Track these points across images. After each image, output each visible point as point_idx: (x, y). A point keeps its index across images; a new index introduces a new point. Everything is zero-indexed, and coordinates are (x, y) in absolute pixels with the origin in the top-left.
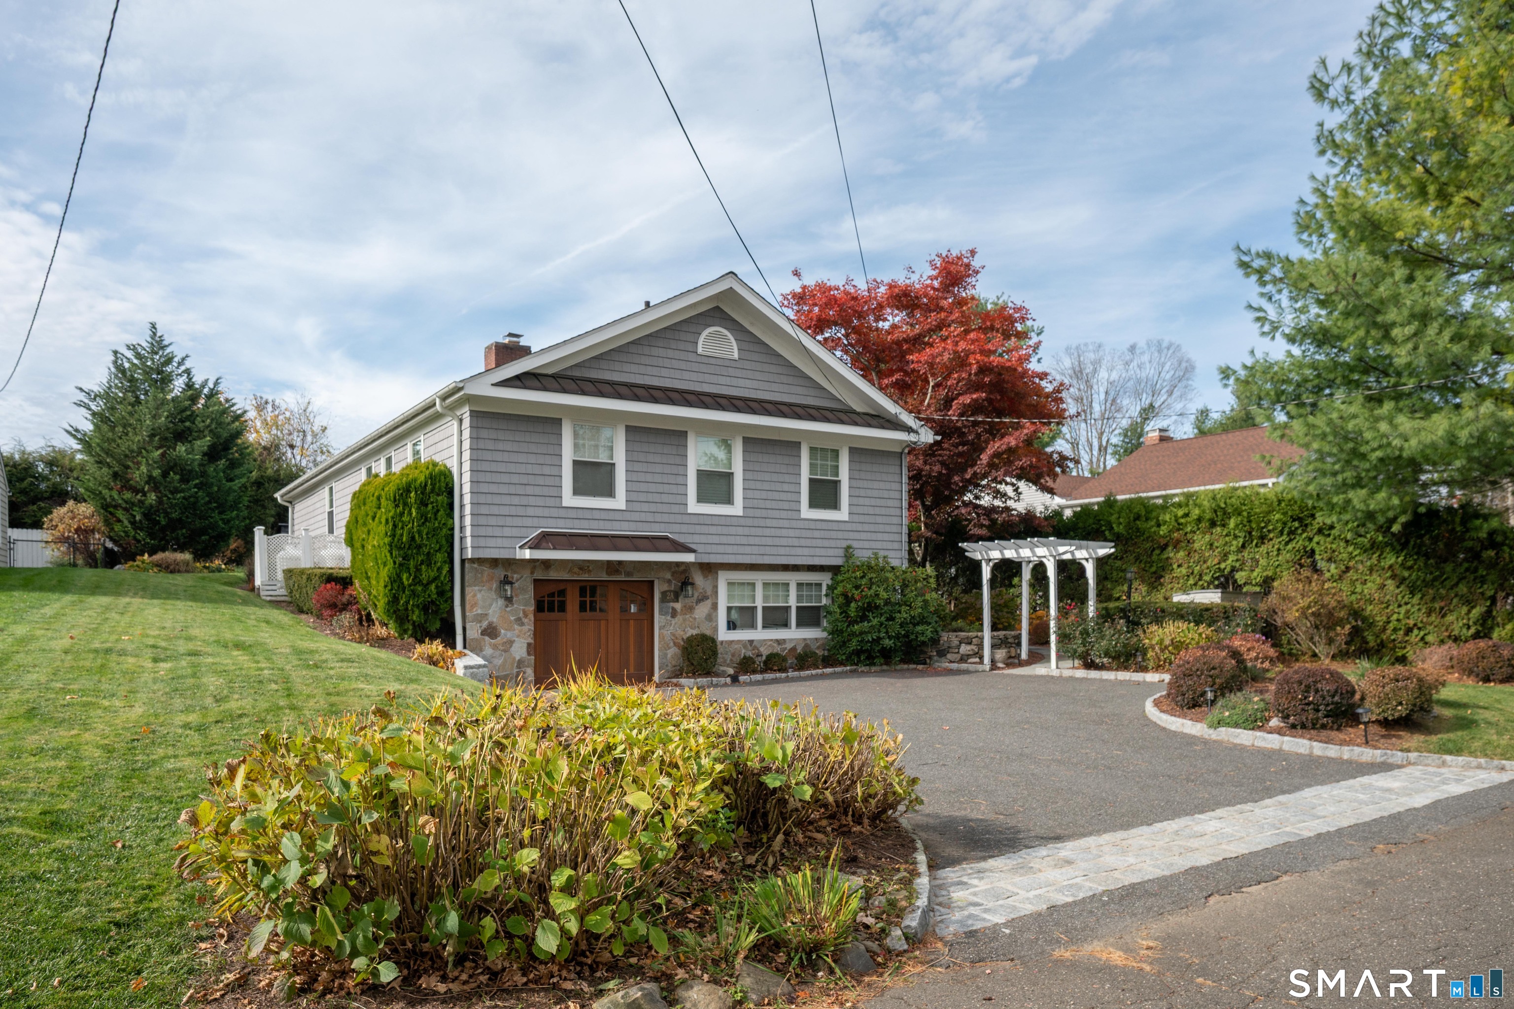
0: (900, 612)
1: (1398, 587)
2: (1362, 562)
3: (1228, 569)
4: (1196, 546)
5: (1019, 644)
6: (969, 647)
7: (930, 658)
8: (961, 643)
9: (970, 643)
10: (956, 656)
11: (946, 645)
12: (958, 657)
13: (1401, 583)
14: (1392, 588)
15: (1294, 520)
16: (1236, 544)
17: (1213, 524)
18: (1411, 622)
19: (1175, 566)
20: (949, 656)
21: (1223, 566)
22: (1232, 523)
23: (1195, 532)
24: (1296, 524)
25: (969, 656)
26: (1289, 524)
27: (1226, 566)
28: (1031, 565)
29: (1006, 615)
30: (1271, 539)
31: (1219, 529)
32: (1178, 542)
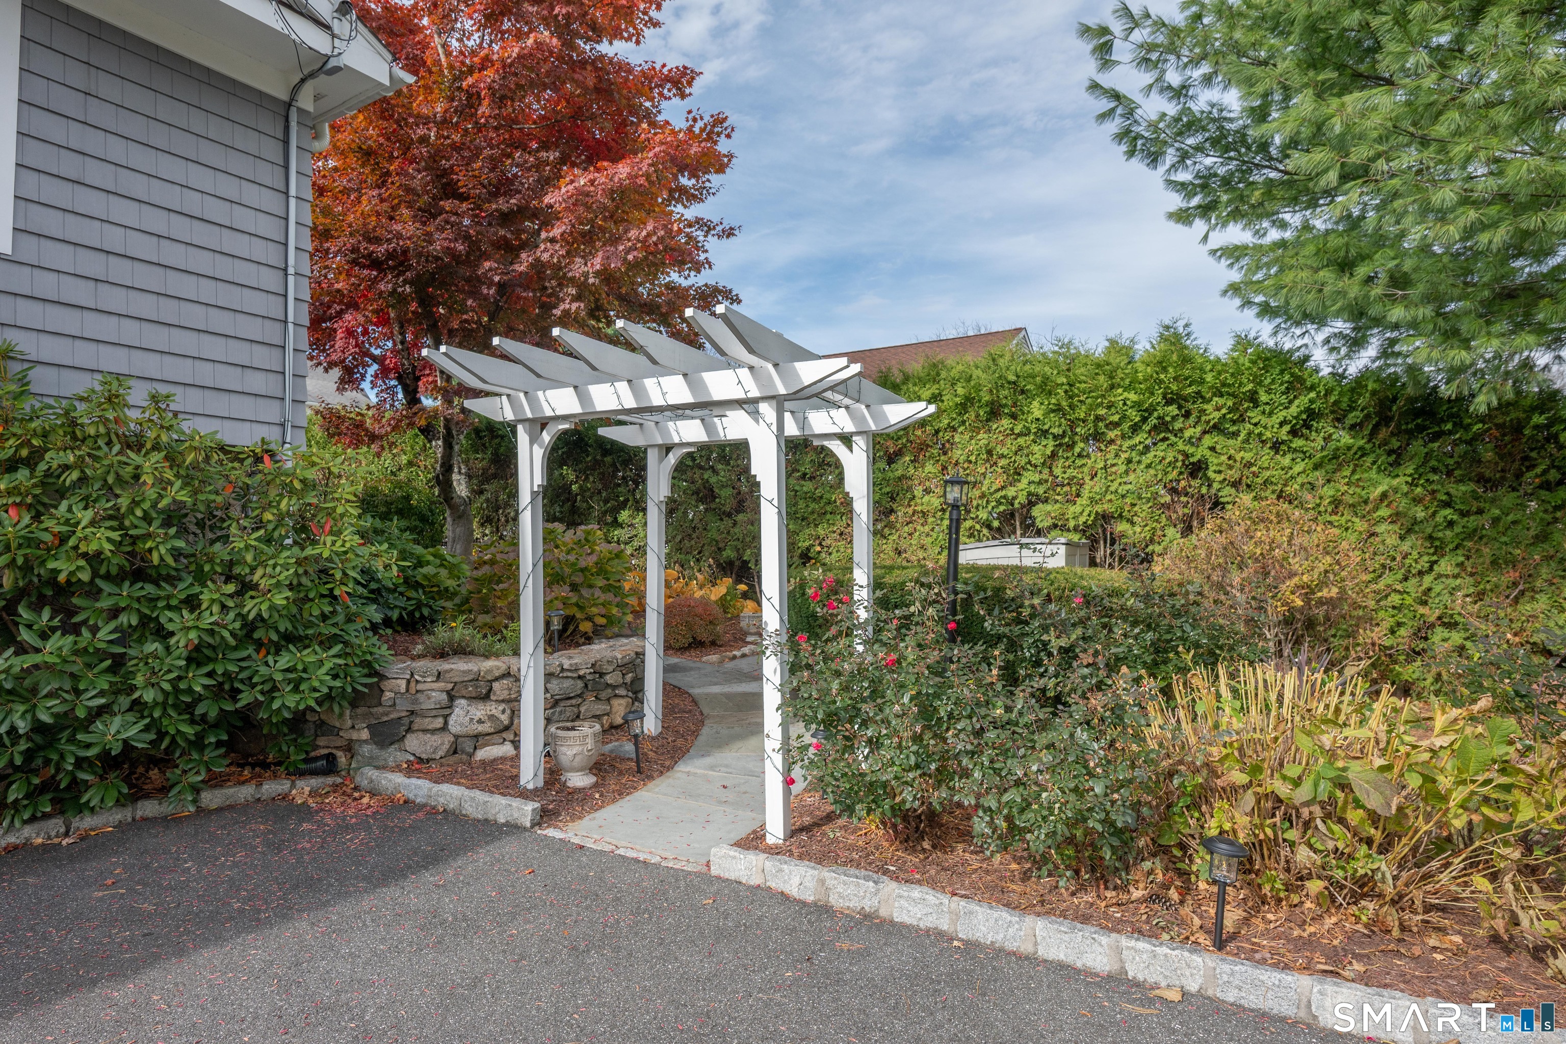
0: (192, 603)
1: (1402, 538)
2: (1313, 487)
3: (1022, 499)
4: (958, 454)
5: (636, 690)
6: (479, 711)
7: (349, 748)
8: (451, 698)
9: (485, 697)
10: (435, 740)
11: (403, 707)
12: (442, 743)
13: (1409, 531)
14: (1392, 540)
15: (1169, 402)
16: (1040, 451)
17: (995, 412)
18: (1431, 614)
19: (919, 491)
20: (413, 743)
21: (1011, 492)
22: (1037, 409)
23: (954, 429)
24: (1173, 410)
25: (478, 739)
26: (1160, 411)
27: (1019, 492)
28: (672, 459)
29: (602, 597)
30: (1112, 442)
31: (1006, 423)
32: (923, 447)
